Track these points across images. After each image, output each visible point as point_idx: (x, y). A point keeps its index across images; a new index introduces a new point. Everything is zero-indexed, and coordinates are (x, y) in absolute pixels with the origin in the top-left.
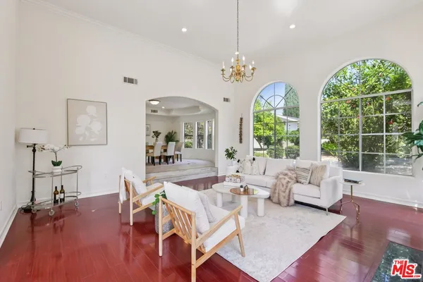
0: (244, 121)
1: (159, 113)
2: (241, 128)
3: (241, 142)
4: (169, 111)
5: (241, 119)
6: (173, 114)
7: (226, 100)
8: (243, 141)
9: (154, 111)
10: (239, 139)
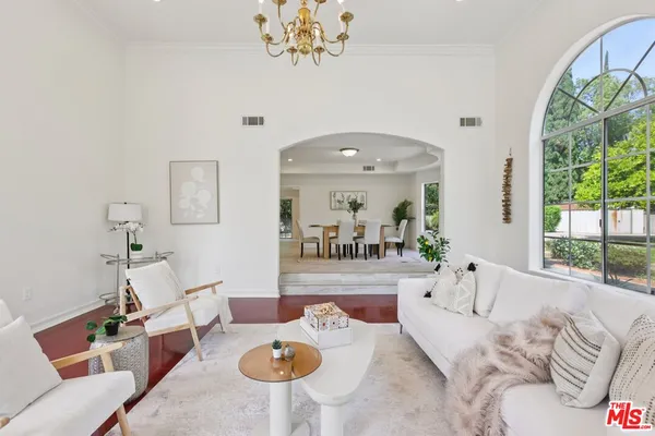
0: (514, 164)
1: (378, 171)
2: (507, 185)
3: (507, 219)
4: (394, 164)
5: (510, 162)
6: (401, 169)
7: (468, 122)
8: (514, 216)
9: (369, 168)
10: (501, 210)
